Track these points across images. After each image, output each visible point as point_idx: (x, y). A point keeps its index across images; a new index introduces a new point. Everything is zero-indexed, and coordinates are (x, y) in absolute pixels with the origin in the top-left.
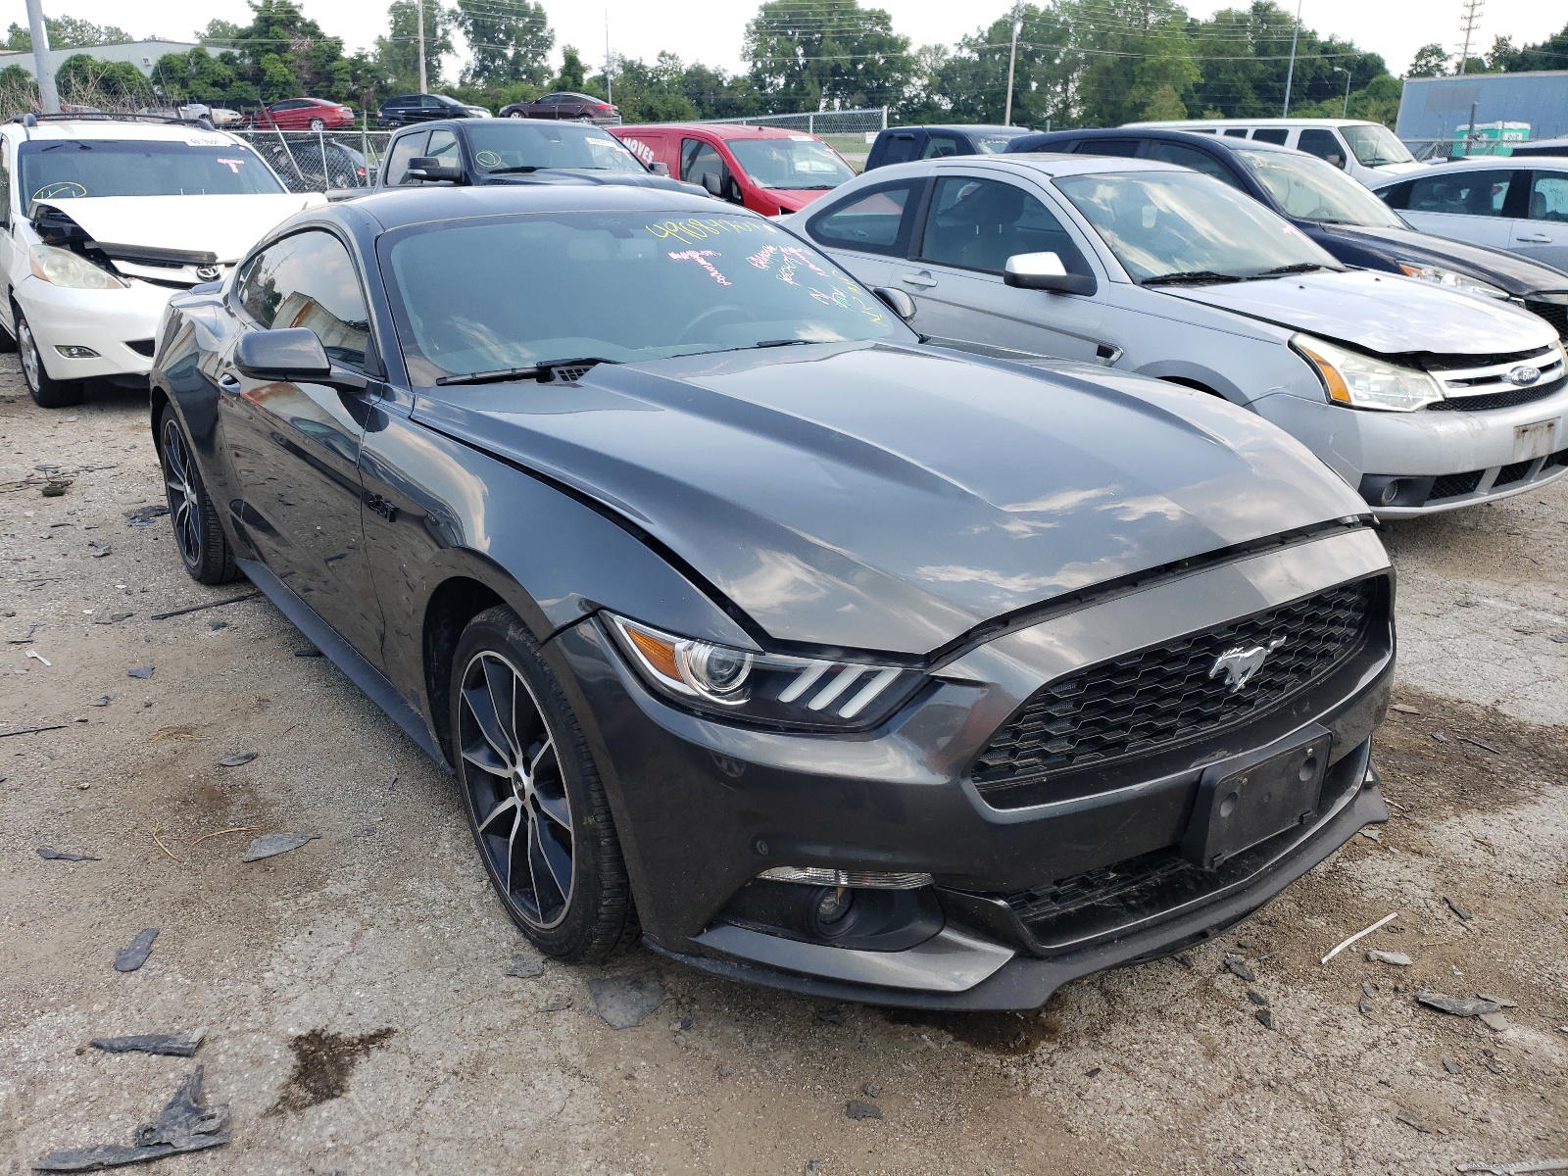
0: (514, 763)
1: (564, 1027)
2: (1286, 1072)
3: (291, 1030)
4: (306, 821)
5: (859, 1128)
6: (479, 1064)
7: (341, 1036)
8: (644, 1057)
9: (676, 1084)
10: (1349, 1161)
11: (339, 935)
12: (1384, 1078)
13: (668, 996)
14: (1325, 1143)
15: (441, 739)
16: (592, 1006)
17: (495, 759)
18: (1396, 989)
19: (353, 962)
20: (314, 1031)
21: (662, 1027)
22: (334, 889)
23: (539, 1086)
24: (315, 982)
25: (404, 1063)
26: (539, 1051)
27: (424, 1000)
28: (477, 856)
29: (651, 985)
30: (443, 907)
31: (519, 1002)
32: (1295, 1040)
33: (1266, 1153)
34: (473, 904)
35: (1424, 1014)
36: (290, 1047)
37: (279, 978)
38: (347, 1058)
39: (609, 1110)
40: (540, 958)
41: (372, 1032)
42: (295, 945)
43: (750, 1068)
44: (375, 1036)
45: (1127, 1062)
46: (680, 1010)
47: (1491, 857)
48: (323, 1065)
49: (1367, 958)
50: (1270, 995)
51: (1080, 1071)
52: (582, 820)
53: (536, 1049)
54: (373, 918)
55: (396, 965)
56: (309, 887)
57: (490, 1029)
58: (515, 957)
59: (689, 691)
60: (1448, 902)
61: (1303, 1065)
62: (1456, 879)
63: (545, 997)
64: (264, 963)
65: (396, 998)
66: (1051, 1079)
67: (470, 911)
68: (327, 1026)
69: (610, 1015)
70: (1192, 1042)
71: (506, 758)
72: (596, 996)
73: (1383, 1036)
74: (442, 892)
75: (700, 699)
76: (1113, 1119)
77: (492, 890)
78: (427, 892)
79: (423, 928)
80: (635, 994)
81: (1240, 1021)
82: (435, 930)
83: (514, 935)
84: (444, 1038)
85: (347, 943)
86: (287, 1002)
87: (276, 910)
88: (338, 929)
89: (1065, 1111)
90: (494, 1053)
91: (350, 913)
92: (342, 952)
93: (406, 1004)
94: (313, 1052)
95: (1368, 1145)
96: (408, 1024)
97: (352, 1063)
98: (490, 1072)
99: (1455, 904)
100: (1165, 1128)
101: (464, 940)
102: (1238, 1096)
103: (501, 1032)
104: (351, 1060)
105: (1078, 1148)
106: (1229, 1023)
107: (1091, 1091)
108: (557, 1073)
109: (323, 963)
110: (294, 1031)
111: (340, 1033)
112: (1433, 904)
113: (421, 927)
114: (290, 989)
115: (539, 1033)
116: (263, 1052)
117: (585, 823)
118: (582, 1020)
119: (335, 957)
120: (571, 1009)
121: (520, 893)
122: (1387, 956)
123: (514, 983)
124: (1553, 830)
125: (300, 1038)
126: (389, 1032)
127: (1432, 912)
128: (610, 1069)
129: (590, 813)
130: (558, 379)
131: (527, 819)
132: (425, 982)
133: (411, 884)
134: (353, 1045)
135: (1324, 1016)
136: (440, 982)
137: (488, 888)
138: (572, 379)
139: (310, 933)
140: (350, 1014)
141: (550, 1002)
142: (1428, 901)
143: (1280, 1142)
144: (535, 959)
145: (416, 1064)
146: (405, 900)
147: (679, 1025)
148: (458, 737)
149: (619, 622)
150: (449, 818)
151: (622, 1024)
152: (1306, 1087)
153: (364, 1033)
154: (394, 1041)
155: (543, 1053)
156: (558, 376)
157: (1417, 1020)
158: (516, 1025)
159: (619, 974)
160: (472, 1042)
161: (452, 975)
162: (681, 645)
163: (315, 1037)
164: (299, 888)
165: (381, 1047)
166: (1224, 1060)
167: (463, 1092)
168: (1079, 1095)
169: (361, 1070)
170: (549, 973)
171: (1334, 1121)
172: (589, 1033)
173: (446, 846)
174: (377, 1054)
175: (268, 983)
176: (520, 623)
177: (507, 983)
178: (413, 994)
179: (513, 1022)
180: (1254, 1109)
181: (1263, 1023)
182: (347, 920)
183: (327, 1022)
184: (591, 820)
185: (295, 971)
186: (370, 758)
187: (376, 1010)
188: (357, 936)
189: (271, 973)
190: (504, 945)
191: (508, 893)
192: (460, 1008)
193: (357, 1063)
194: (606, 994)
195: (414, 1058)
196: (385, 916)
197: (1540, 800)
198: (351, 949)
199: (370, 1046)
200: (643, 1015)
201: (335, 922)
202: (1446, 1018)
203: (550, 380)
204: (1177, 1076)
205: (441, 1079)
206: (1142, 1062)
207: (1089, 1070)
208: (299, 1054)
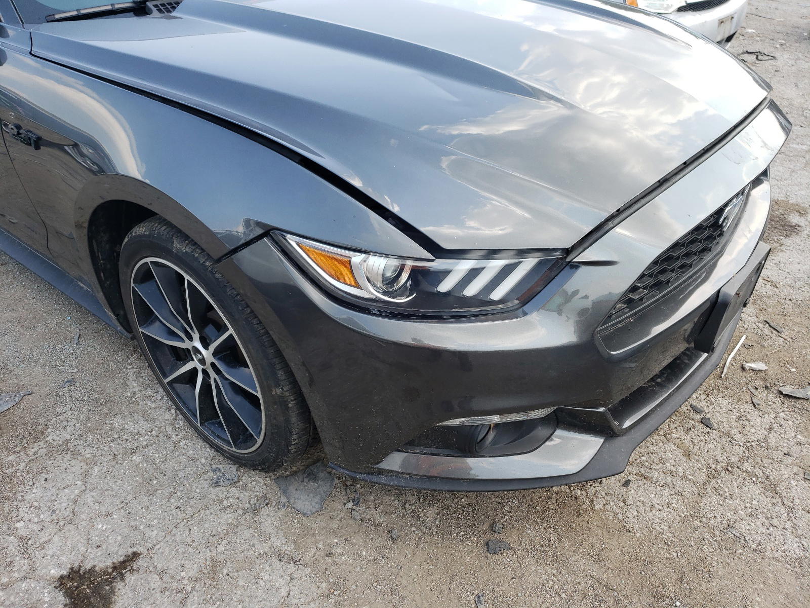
0: (190, 338)
1: (269, 522)
2: (733, 459)
3: (53, 571)
4: (16, 381)
5: (500, 560)
6: (215, 566)
7: (97, 568)
8: (335, 534)
9: (364, 553)
10: (791, 515)
11: (70, 477)
12: (786, 451)
13: (336, 481)
14: (773, 504)
15: (117, 315)
16: (284, 500)
17: (172, 334)
18: (766, 387)
19: (89, 498)
20: (72, 569)
21: (338, 506)
22: (54, 436)
23: (266, 577)
24: (62, 523)
25: (155, 581)
26: (256, 546)
27: (156, 521)
28: (161, 390)
29: (321, 475)
30: (147, 437)
31: (229, 507)
32: (728, 434)
33: (745, 520)
34: (170, 430)
35: (787, 400)
36: (56, 588)
37: (30, 526)
38: (107, 588)
39: (324, 585)
40: (234, 468)
41: (121, 559)
42: (35, 493)
43: (410, 528)
44: (124, 562)
45: (642, 470)
46: (348, 492)
47: (776, 289)
48: (88, 598)
49: (743, 368)
50: (702, 405)
51: (618, 484)
52: (271, 391)
53: (254, 545)
54: (94, 456)
55: (124, 494)
56: (34, 438)
57: (214, 536)
58: (215, 471)
59: (366, 295)
60: (768, 323)
61: (740, 451)
62: (765, 307)
63: (247, 498)
64: (14, 514)
65: (133, 523)
66: (603, 494)
67: (169, 437)
68: (82, 562)
69: (299, 505)
70: (674, 448)
71: (182, 335)
72: (285, 492)
73: (773, 421)
74: (142, 425)
75: (376, 300)
76: (650, 515)
77: (181, 416)
78: (130, 427)
79: (137, 459)
80: (312, 485)
81: (694, 427)
82: (146, 459)
83: (209, 452)
84: (181, 550)
85: (79, 483)
86: (43, 546)
87: (11, 464)
88: (67, 471)
89: (620, 516)
90: (223, 556)
91: (75, 454)
92: (77, 492)
93: (142, 527)
94: (77, 588)
95: (797, 501)
96: (149, 545)
97: (112, 592)
98: (225, 573)
99: (772, 324)
100: (683, 515)
101: (171, 463)
102: (713, 481)
103: (223, 536)
104: (111, 587)
105: (638, 543)
106: (689, 430)
107: (630, 498)
108: (275, 561)
109: (63, 507)
110: (56, 572)
111: (94, 566)
112: (761, 325)
113: (135, 458)
114: (41, 534)
115: (252, 531)
116: (35, 597)
117: (274, 393)
118: (281, 514)
119: (72, 497)
120: (269, 506)
121: (209, 424)
122: (753, 365)
123: (220, 492)
124: (799, 267)
125: (62, 577)
126: (135, 556)
127: (761, 330)
128: (313, 551)
129: (278, 385)
130: (155, 12)
131: (209, 377)
132: (151, 504)
133: (117, 422)
134: (109, 574)
135: (738, 414)
136: (164, 503)
137: (177, 415)
138: (167, 12)
139: (46, 480)
140: (99, 547)
141: (252, 502)
142: (757, 323)
143: (750, 510)
144: (231, 469)
145: (165, 579)
146: (116, 436)
147: (351, 503)
148: (134, 317)
149: (292, 241)
150: (130, 361)
151: (311, 511)
152: (747, 466)
153: (115, 561)
154: (141, 563)
155: (261, 547)
156: (154, 9)
157: (786, 406)
158: (233, 527)
159: (295, 469)
160: (203, 550)
161: (172, 494)
162: (357, 258)
163: (75, 574)
164: (25, 440)
165: (132, 571)
166: (696, 457)
167: (209, 596)
168: (624, 502)
169: (121, 596)
170: (244, 478)
171: (772, 488)
172: (289, 523)
173: (134, 385)
174: (130, 578)
175: (22, 533)
176: (184, 237)
177: (214, 493)
178: (144, 517)
179: (229, 525)
180: (727, 490)
181: (707, 426)
182: (73, 462)
183: (81, 558)
184: (279, 391)
185: (42, 516)
186: (53, 322)
187: (119, 538)
188: (85, 476)
189: (22, 522)
190: (203, 461)
191: (199, 425)
192: (185, 521)
193: (117, 590)
194: (292, 489)
195: (162, 573)
196: (104, 453)
197: (783, 248)
198: (83, 488)
199: (124, 572)
200: (323, 500)
201: (64, 466)
202: (800, 402)
203: (147, 14)
204: (675, 474)
205: (189, 588)
206: (651, 469)
207: (623, 482)
208: (65, 592)
